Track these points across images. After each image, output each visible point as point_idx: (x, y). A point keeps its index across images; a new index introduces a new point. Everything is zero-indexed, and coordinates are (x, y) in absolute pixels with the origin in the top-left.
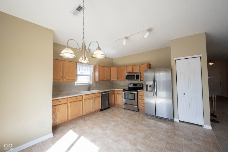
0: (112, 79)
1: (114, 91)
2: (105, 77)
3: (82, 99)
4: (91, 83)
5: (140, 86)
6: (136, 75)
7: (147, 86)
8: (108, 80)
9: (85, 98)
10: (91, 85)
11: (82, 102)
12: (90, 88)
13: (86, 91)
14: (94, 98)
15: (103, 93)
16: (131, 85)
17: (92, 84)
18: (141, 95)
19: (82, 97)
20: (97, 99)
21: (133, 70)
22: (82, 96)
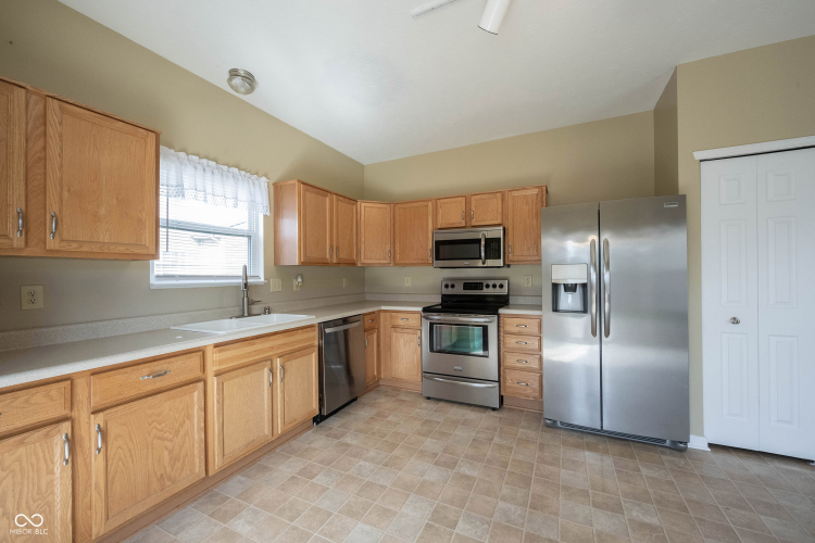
0: (364, 260)
1: (375, 316)
2: (331, 246)
3: (198, 374)
4: (259, 274)
5: (498, 291)
6: (486, 240)
7: (555, 287)
8: (348, 264)
9: (221, 362)
10: (256, 286)
11: (197, 395)
12: (251, 303)
13: (227, 322)
14: (278, 362)
15: (328, 331)
16: (453, 286)
17: (262, 279)
18: (516, 330)
19: (196, 358)
20: (294, 365)
21: (468, 215)
22: (201, 351)
